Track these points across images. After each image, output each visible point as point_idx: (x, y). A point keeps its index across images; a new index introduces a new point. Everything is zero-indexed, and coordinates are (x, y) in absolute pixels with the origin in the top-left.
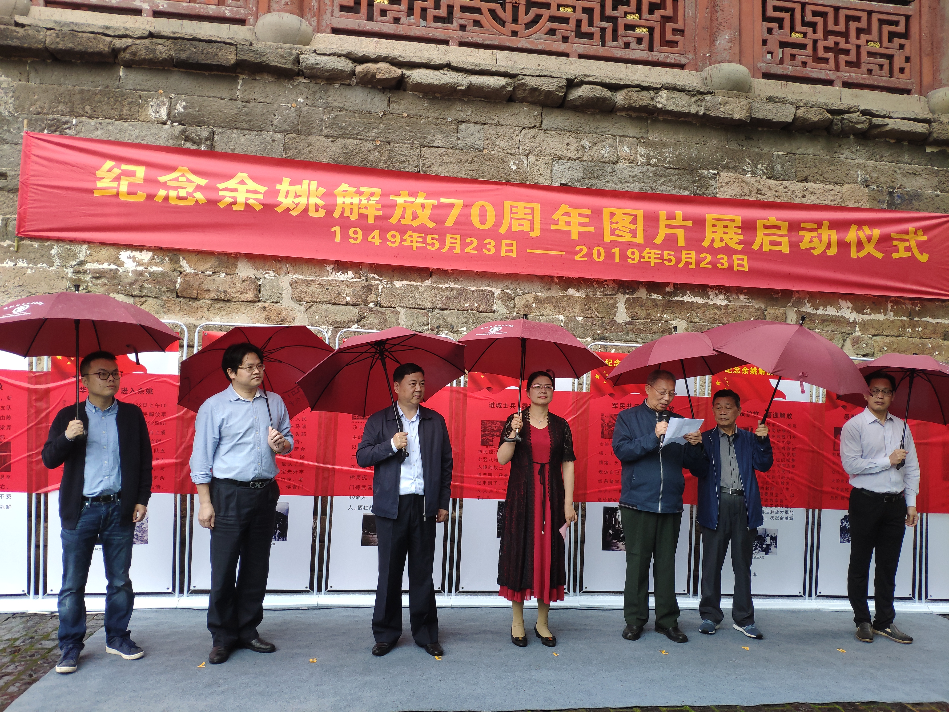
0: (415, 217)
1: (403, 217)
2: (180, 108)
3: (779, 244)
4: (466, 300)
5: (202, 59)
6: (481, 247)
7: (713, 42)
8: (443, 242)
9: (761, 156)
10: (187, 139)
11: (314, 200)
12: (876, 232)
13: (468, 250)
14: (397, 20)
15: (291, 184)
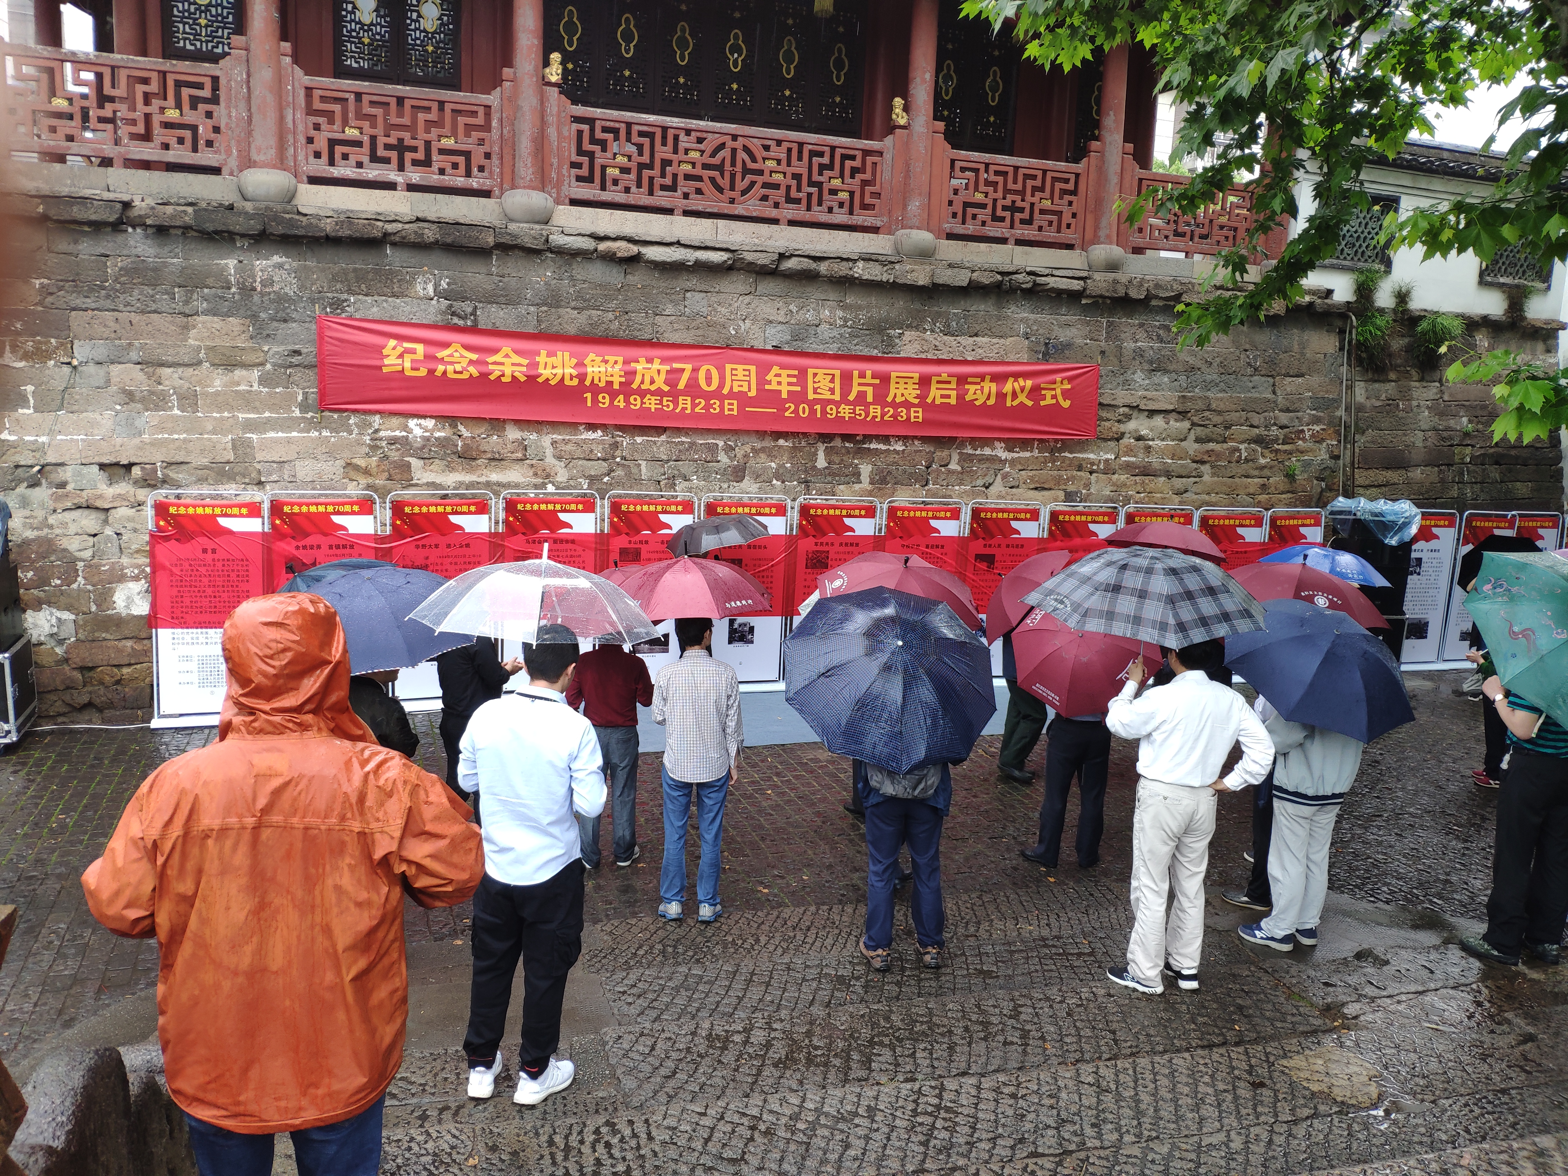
0: (652, 382)
1: (642, 382)
2: (444, 284)
3: (949, 397)
4: (696, 452)
5: (464, 242)
6: (708, 407)
7: (905, 207)
8: (676, 404)
9: (939, 314)
10: (453, 314)
11: (569, 371)
12: (1029, 383)
13: (697, 410)
14: (627, 190)
15: (548, 355)
